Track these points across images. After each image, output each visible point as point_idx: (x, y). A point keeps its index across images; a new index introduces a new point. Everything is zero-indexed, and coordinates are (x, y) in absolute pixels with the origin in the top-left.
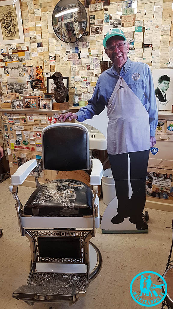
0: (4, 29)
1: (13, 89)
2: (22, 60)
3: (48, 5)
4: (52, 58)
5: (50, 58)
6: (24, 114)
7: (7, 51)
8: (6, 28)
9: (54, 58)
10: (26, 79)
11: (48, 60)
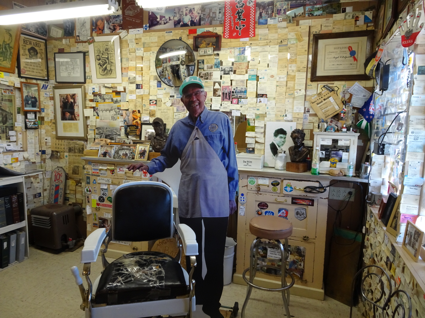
0: (98, 66)
1: (102, 134)
2: (116, 102)
3: (152, 45)
4: (153, 102)
5: (151, 102)
6: (113, 164)
7: (100, 90)
8: (101, 66)
9: (155, 103)
10: (119, 123)
11: (147, 104)
